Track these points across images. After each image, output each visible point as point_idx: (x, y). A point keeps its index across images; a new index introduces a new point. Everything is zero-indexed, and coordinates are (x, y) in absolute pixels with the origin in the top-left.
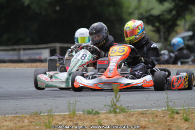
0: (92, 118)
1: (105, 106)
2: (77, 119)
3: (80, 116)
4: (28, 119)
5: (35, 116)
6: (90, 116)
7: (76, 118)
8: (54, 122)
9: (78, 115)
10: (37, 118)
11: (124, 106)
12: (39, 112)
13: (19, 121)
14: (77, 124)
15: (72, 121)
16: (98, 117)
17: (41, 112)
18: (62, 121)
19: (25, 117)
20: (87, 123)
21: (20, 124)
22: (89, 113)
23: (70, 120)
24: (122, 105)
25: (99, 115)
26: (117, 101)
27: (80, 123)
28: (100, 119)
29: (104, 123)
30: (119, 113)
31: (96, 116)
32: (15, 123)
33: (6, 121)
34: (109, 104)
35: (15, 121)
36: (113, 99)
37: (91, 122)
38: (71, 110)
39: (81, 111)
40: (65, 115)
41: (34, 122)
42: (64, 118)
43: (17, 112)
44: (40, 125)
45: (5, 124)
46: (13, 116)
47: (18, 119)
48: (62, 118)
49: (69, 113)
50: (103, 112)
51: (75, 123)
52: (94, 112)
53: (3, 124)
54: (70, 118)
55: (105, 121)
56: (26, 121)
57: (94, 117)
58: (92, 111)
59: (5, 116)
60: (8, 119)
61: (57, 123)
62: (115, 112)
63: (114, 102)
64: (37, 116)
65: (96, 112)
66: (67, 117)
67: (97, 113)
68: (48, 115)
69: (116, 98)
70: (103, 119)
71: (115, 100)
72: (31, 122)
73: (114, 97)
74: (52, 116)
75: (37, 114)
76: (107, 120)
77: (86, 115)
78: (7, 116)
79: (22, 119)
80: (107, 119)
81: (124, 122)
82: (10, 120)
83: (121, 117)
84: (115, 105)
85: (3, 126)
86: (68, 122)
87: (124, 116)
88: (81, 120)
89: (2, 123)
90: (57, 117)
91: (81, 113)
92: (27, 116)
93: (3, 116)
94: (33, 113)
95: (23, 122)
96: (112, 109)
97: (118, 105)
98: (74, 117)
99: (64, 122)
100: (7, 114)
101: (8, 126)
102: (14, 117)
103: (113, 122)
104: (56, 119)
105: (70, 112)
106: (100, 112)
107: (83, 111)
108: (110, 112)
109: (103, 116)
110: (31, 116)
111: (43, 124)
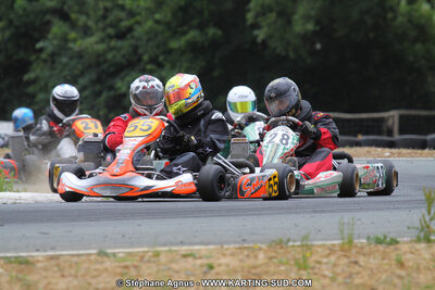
0: (384, 252)
1: (409, 228)
2: (358, 253)
3: (362, 248)
4: (265, 252)
5: (278, 247)
6: (381, 248)
7: (354, 251)
8: (314, 258)
9: (359, 245)
10: (282, 251)
12: (285, 240)
13: (248, 256)
14: (356, 263)
15: (348, 257)
16: (396, 249)
17: (289, 240)
18: (328, 256)
19: (260, 249)
20: (376, 261)
21: (251, 261)
22: (379, 241)
23: (344, 256)
25: (398, 246)
26: (431, 220)
27: (362, 260)
28: (398, 252)
29: (408, 260)
31: (392, 247)
32: (241, 261)
33: (224, 255)
34: (418, 224)
35: (241, 257)
36: (423, 216)
37: (383, 259)
38: (346, 236)
39: (363, 238)
40: (334, 245)
41: (275, 257)
42: (332, 250)
43: (244, 240)
44: (288, 263)
45: (223, 260)
46: (238, 246)
47: (246, 253)
48: (328, 252)
49: (340, 242)
50: (405, 239)
51: (352, 259)
52: (388, 239)
53: (218, 262)
54: (342, 250)
55: (409, 256)
56: (261, 256)
57: (388, 250)
58: (385, 237)
59: (222, 247)
60: (227, 252)
61: (320, 259)
62: (428, 241)
63: (425, 222)
64: (282, 248)
65: (392, 239)
66: (337, 248)
67: (394, 242)
68: (302, 246)
69: (429, 213)
70: (405, 253)
71: (427, 218)
72: (271, 258)
73: (426, 213)
74: (309, 247)
75: (280, 244)
76: (412, 256)
77: (373, 246)
78: (226, 246)
79: (253, 252)
80: (412, 253)
82: (233, 255)
84: (428, 227)
85: (220, 265)
86: (339, 258)
88: (365, 255)
89: (218, 258)
90: (319, 249)
91: (364, 241)
92: (264, 246)
93: (219, 246)
94: (274, 241)
95: (256, 257)
96: (422, 235)
98: (350, 249)
99: (333, 258)
100: (228, 242)
101: (227, 265)
102: (240, 248)
103: (425, 259)
104: (317, 252)
105: (343, 239)
106: (399, 239)
107: (368, 238)
108: (418, 240)
109: (405, 248)
110: (270, 246)
111: (292, 262)
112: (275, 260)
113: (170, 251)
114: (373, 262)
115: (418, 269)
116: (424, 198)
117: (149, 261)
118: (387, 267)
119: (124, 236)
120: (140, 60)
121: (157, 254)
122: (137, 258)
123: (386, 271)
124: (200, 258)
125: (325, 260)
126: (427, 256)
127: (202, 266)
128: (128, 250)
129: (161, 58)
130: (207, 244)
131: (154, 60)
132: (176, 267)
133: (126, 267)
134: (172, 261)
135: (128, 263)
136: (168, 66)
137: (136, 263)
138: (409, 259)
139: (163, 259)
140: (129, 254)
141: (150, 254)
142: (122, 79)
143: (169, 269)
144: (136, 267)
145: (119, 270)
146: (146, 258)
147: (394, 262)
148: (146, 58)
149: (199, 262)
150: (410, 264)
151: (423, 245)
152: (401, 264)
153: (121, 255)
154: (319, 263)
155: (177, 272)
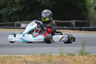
1: (78, 51)
3: (65, 56)
5: (43, 56)
6: (70, 56)
7: (63, 57)
9: (64, 56)
11: (87, 52)
13: (35, 58)
15: (61, 59)
16: (74, 57)
17: (46, 54)
18: (56, 58)
21: (36, 59)
22: (70, 55)
24: (86, 51)
25: (75, 56)
27: (65, 60)
30: (85, 55)
31: (73, 56)
32: (34, 59)
33: (29, 57)
34: (80, 50)
35: (33, 58)
36: (82, 48)
37: (71, 59)
40: (58, 55)
41: (42, 58)
42: (57, 57)
43: (34, 54)
45: (29, 59)
48: (56, 57)
50: (77, 54)
51: (63, 59)
52: (72, 54)
55: (78, 59)
56: (39, 58)
58: (71, 54)
60: (30, 57)
61: (54, 59)
62: (83, 55)
63: (82, 50)
64: (44, 56)
66: (59, 56)
67: (74, 55)
68: (49, 56)
70: (77, 58)
71: (83, 49)
74: (51, 56)
77: (68, 56)
78: (29, 55)
80: (78, 58)
81: (87, 60)
82: (31, 57)
83: (85, 57)
84: (83, 51)
85: (28, 60)
86: (59, 59)
87: (87, 57)
88: (66, 58)
89: (27, 58)
90: (54, 57)
91: (66, 54)
92: (39, 55)
93: (27, 55)
95: (37, 58)
96: (81, 53)
97: (84, 51)
99: (57, 59)
100: (30, 54)
101: (30, 60)
102: (33, 56)
103: (81, 60)
105: (60, 54)
106: (75, 54)
107: (67, 54)
108: (80, 55)
109: (76, 57)
110: (41, 55)
111: (47, 60)
112: (42, 59)
113: (15, 56)
114: (68, 60)
115: (80, 62)
116: (82, 44)
117: (9, 59)
118: (72, 62)
119: (2, 52)
120: (7, 5)
121: (11, 57)
122: (6, 58)
123: (71, 63)
124: (23, 58)
125: (55, 59)
126: (82, 59)
127: (23, 60)
128: (3, 56)
129: (13, 5)
130: (24, 54)
131: (11, 5)
132: (16, 60)
133: (3, 60)
134: (15, 59)
135: (3, 59)
136: (14, 7)
137: (5, 59)
138: (78, 60)
139: (13, 58)
140: (4, 57)
141: (9, 57)
142: (2, 10)
143: (14, 61)
144: (5, 60)
145: (1, 61)
146: (8, 58)
147: (73, 60)
148: (8, 5)
149: (22, 59)
150: (78, 61)
151: (81, 56)
152: (75, 61)
153: (1, 57)
154: (54, 60)
155: (16, 62)
